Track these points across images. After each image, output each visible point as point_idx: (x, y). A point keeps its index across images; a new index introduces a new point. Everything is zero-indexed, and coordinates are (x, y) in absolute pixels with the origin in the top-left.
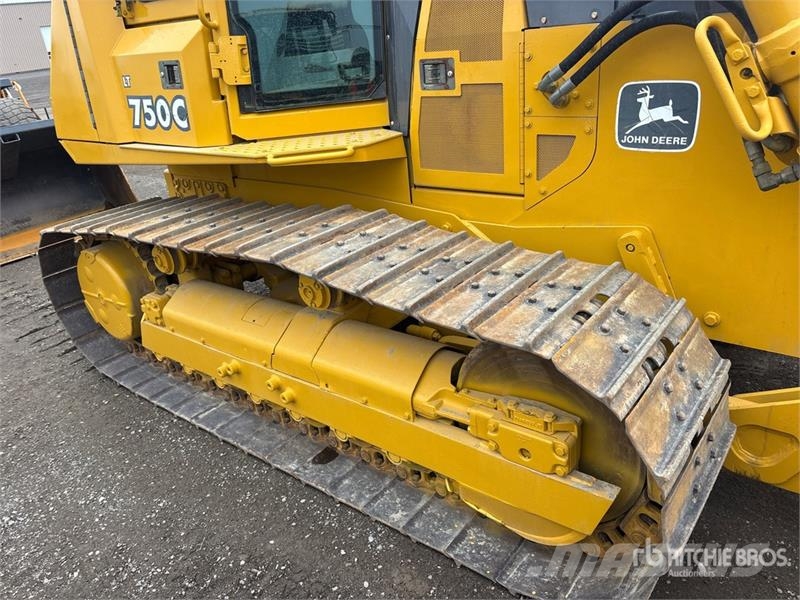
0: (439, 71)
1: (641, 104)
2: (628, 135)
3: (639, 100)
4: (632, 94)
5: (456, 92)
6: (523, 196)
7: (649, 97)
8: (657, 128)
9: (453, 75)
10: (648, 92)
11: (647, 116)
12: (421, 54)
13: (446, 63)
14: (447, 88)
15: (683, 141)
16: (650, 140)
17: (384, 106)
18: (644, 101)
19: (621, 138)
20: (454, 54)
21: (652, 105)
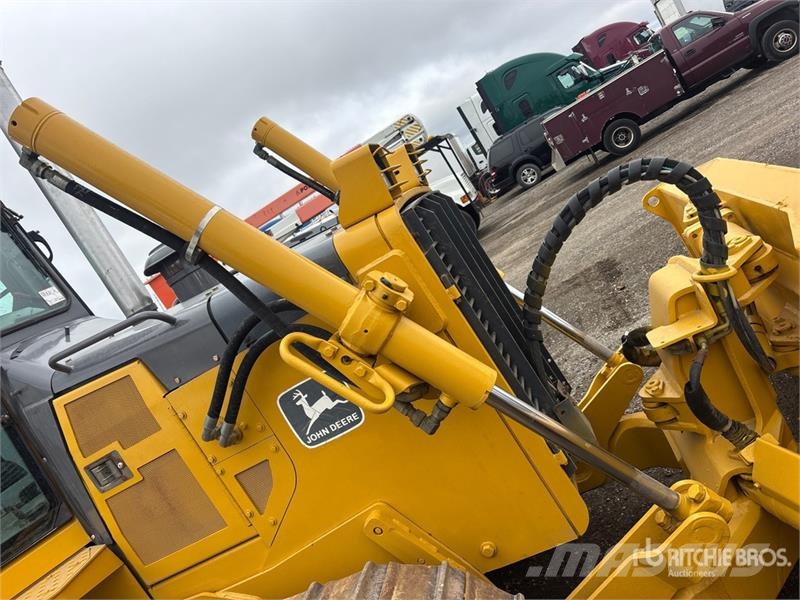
0: (109, 469)
1: (301, 405)
2: (309, 435)
3: (298, 403)
4: (288, 402)
5: (137, 478)
6: (258, 536)
7: (304, 397)
8: (327, 418)
9: (124, 465)
10: (300, 394)
11: (313, 412)
12: (81, 462)
13: (112, 458)
14: (126, 479)
15: (354, 416)
16: (329, 429)
17: (76, 525)
18: (303, 402)
19: (305, 441)
20: (115, 446)
21: (311, 402)
